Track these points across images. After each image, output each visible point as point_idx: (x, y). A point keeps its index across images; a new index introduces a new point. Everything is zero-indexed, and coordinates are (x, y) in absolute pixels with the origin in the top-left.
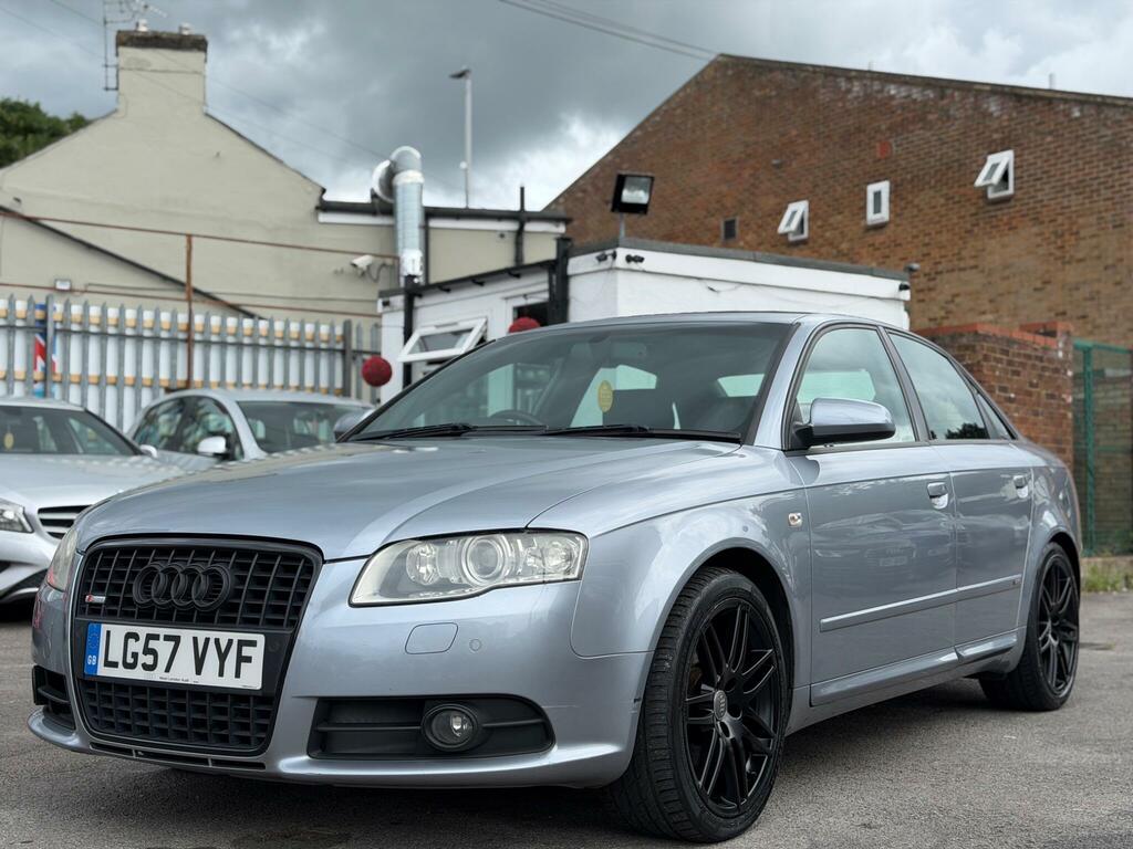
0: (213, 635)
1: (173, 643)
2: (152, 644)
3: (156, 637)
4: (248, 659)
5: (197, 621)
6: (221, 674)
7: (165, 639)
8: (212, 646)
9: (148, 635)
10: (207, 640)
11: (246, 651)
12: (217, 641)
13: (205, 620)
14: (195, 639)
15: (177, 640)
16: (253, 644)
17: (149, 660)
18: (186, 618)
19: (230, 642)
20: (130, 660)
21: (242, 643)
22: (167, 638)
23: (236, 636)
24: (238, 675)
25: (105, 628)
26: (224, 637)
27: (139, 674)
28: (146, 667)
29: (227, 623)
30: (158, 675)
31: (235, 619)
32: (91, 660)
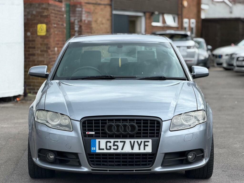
0: (136, 140)
1: (123, 143)
2: (116, 143)
3: (118, 142)
4: (147, 145)
5: (129, 137)
6: (139, 149)
7: (120, 142)
8: (136, 143)
9: (114, 141)
10: (134, 142)
11: (146, 144)
12: (137, 142)
13: (131, 137)
14: (130, 142)
15: (124, 142)
16: (148, 142)
17: (116, 147)
18: (125, 136)
19: (141, 142)
20: (108, 148)
21: (145, 142)
22: (121, 142)
23: (143, 140)
24: (144, 149)
25: (97, 141)
26: (139, 141)
27: (112, 151)
28: (114, 149)
29: (139, 137)
30: (119, 151)
31: (141, 136)
32: (93, 149)
